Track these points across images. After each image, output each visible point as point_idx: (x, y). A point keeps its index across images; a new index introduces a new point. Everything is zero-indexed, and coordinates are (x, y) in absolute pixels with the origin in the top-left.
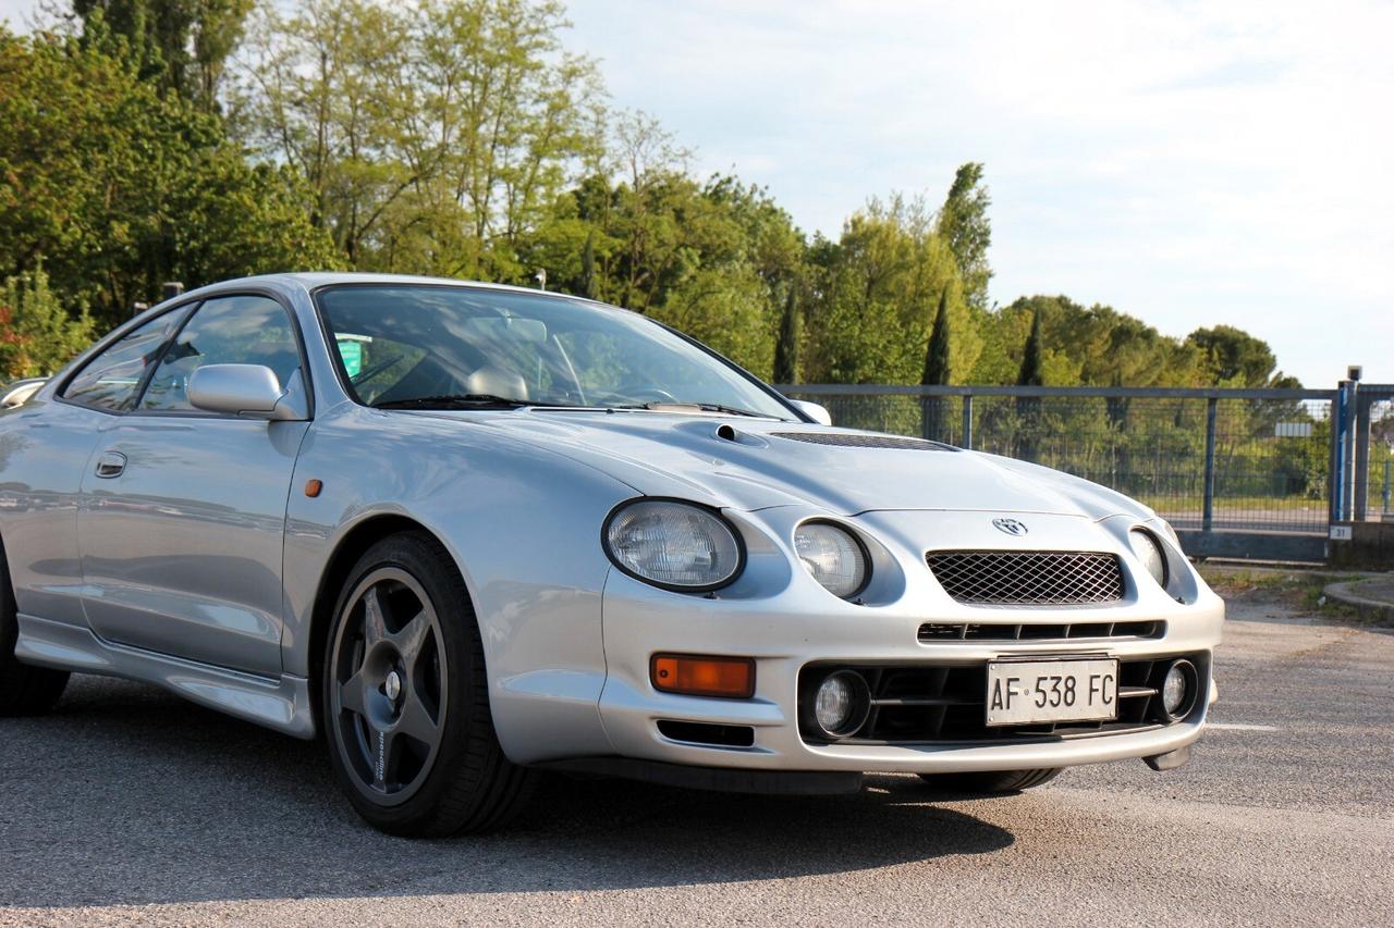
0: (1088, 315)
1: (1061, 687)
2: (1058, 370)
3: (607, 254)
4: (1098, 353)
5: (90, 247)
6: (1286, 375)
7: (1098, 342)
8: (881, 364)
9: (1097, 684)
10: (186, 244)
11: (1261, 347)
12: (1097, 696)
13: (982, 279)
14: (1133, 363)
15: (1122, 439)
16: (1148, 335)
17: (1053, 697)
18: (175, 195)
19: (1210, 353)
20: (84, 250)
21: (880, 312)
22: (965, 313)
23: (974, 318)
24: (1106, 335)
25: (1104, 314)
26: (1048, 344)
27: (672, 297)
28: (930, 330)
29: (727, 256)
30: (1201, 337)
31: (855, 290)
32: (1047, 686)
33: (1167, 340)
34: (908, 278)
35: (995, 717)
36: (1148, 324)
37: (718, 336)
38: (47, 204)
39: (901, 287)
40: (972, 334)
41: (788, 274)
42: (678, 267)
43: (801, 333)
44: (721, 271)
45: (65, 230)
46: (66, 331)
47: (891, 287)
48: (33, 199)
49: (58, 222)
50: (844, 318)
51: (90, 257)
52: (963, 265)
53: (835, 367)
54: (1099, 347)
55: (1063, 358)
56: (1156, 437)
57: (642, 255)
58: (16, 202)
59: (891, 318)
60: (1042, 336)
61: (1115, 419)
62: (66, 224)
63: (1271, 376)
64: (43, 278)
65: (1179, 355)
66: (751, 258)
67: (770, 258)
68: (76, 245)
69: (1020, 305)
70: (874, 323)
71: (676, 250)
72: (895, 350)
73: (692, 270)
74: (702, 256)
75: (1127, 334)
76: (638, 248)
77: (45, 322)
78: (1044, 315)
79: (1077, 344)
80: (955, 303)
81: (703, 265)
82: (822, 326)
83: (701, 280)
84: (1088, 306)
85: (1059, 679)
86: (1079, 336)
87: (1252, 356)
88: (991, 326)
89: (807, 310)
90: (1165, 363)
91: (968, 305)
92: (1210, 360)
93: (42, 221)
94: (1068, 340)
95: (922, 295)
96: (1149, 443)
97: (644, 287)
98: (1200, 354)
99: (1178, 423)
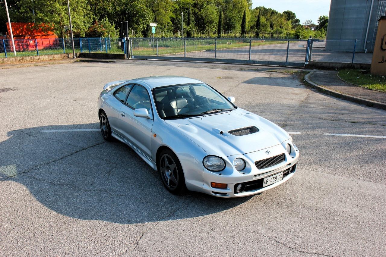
0: (268, 10)
2: (263, 20)
3: (192, 4)
4: (269, 16)
5: (114, 12)
6: (297, 18)
7: (269, 14)
8: (235, 20)
9: (280, 176)
10: (128, 11)
11: (294, 14)
13: (251, 4)
14: (274, 17)
15: (272, 31)
16: (277, 13)
18: (125, 3)
19: (286, 15)
20: (113, 13)
21: (235, 11)
22: (248, 11)
23: (250, 11)
24: (270, 13)
25: (270, 9)
26: (261, 15)
27: (202, 10)
28: (243, 14)
29: (211, 3)
30: (285, 13)
31: (231, 8)
32: (272, 179)
33: (279, 13)
34: (239, 5)
36: (277, 11)
37: (209, 16)
38: (107, 6)
39: (238, 6)
40: (249, 14)
41: (220, 5)
42: (203, 5)
43: (223, 15)
44: (210, 5)
45: (110, 10)
46: (111, 27)
47: (237, 7)
48: (105, 5)
49: (108, 9)
50: (229, 12)
51: (113, 14)
52: (248, 2)
53: (228, 20)
54: (269, 15)
55: (263, 17)
56: (277, 30)
57: (197, 3)
58: (102, 6)
59: (237, 12)
60: (261, 14)
61: (271, 28)
62: (110, 9)
63: (295, 19)
64: (107, 19)
65: (281, 16)
66: (215, 3)
67: (218, 3)
68: (111, 12)
69: (257, 8)
70: (234, 13)
71: (203, 2)
72: (237, 17)
73: (205, 5)
74: (207, 3)
75: (273, 13)
76: (197, 2)
77: (108, 26)
78: (261, 10)
79: (266, 15)
80: (247, 9)
81: (207, 5)
82: (226, 13)
83: (207, 7)
84: (267, 8)
86: (266, 13)
87: (292, 15)
88: (252, 12)
89: (224, 11)
90: (279, 17)
91: (249, 9)
92: (286, 16)
93: (106, 9)
94: (264, 14)
95: (242, 8)
96: (276, 31)
97: (198, 9)
98: (284, 15)
99: (280, 28)
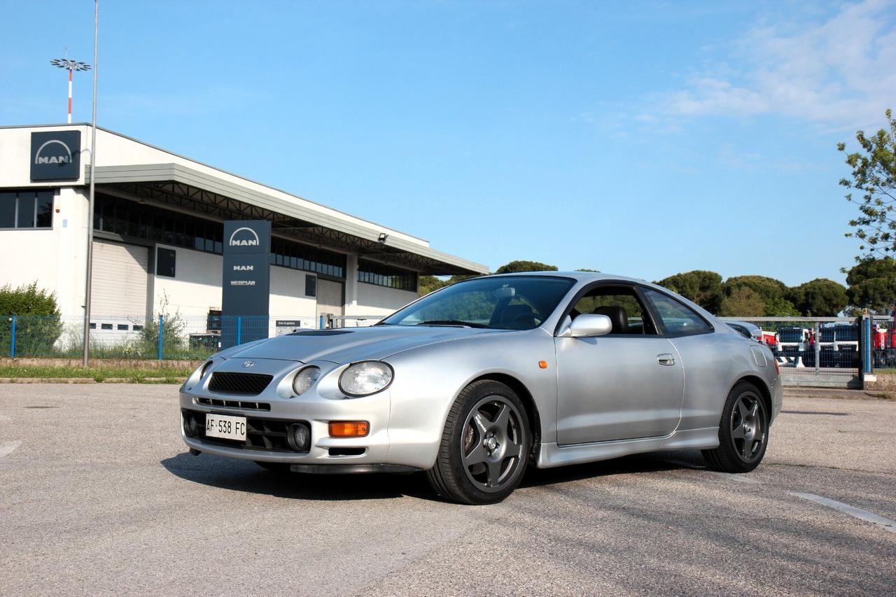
1: (227, 425)
9: (239, 426)
12: (239, 431)
17: (224, 429)
32: (222, 424)
35: (209, 433)
85: (226, 422)
